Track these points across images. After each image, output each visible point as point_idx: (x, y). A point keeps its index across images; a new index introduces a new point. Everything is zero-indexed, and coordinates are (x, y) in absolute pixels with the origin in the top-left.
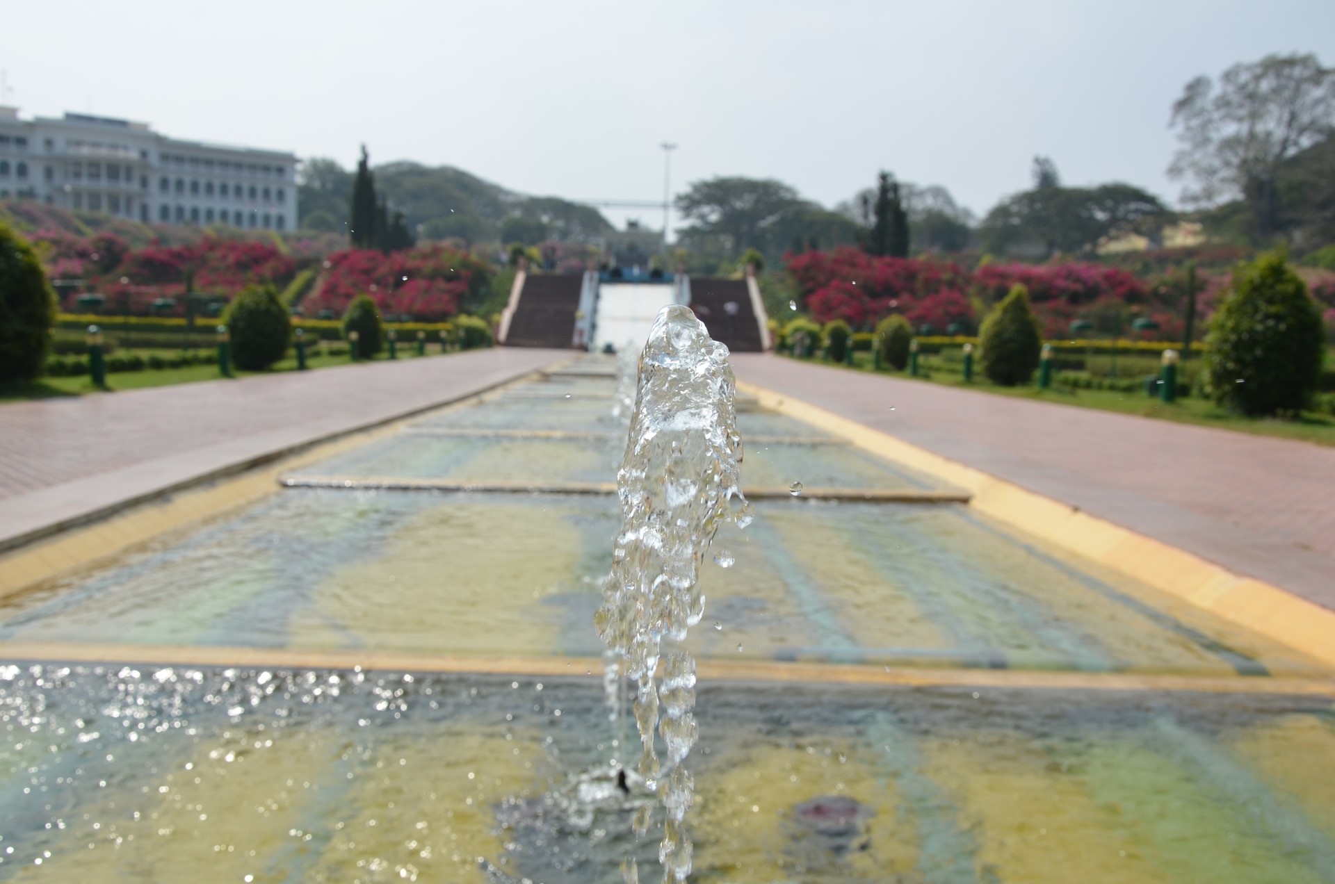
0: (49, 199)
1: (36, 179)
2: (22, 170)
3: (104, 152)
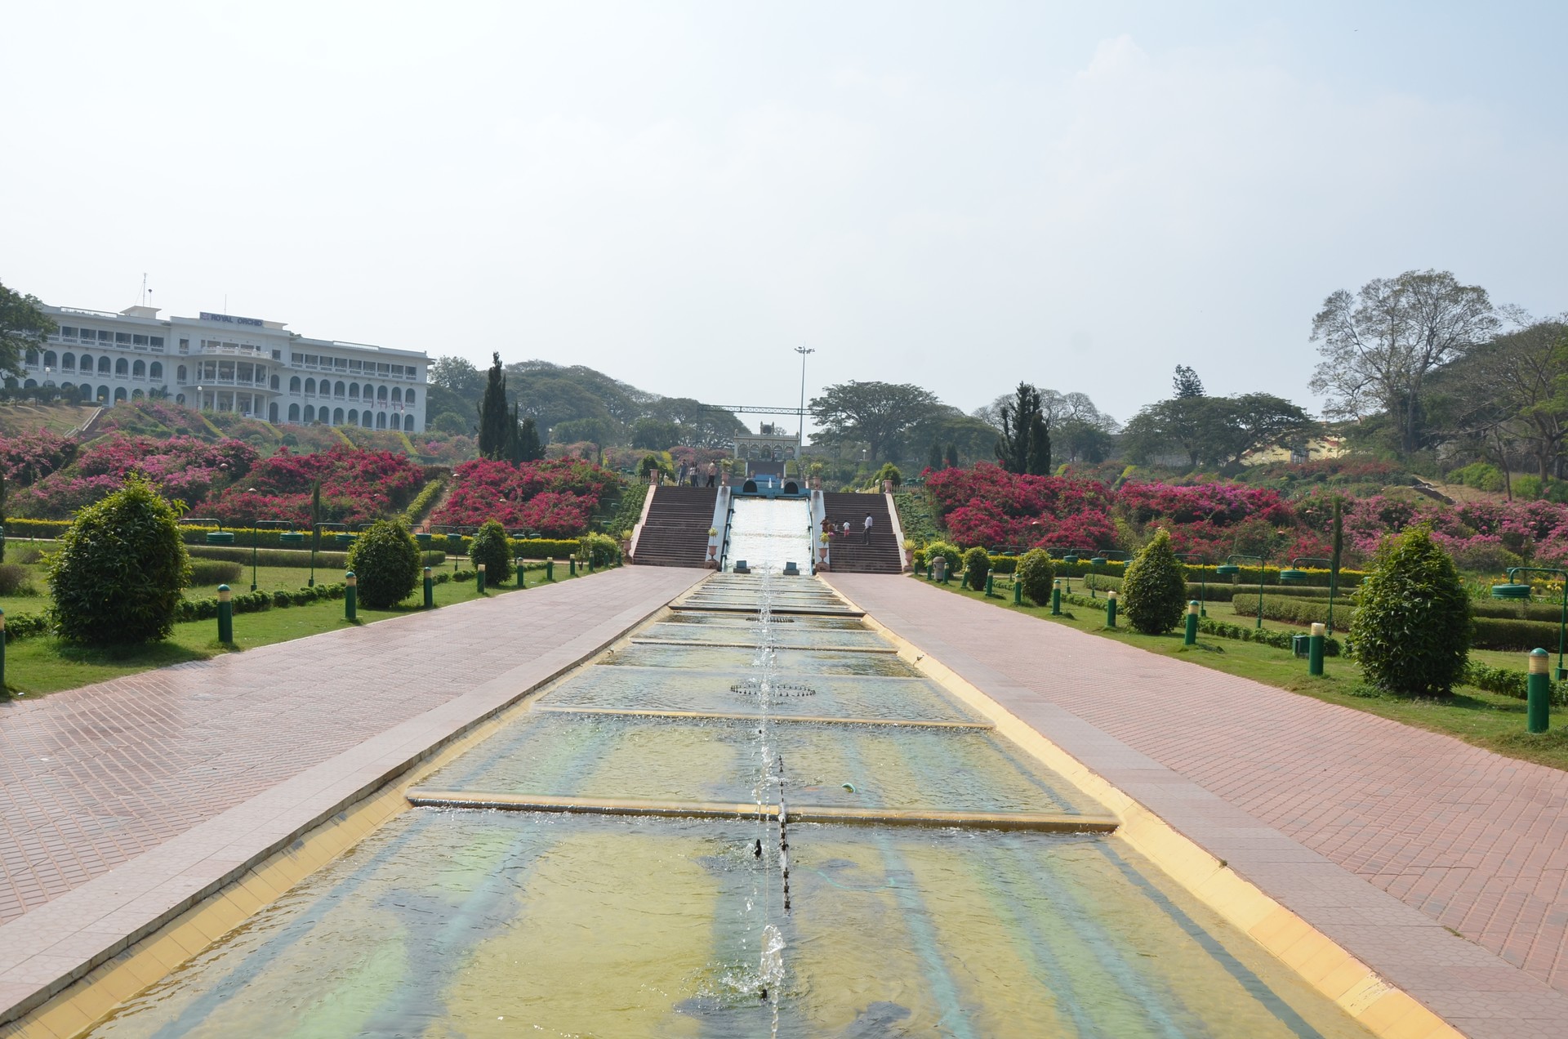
0: (181, 398)
1: (169, 378)
2: (156, 370)
3: (237, 352)
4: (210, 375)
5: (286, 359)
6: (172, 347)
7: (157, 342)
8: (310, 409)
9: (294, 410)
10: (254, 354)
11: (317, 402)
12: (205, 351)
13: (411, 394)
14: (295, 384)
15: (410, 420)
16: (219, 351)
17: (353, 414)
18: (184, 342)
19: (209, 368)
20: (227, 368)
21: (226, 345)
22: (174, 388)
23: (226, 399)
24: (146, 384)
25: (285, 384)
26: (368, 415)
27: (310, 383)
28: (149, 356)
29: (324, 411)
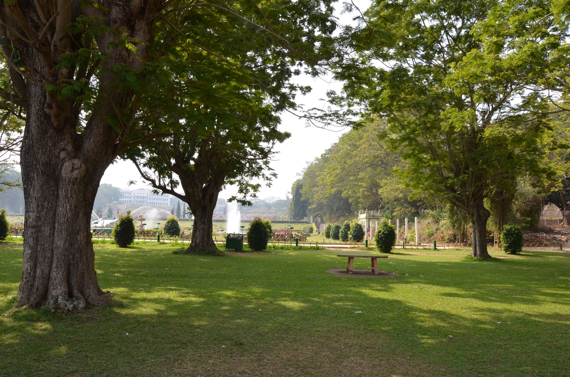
0: (134, 202)
1: (132, 198)
2: (130, 197)
3: (142, 195)
4: (138, 198)
5: (149, 195)
6: (133, 194)
7: (131, 193)
8: (152, 202)
9: (150, 202)
10: (144, 195)
11: (153, 201)
12: (138, 195)
13: (168, 200)
14: (150, 199)
15: (167, 203)
16: (139, 195)
17: (159, 203)
18: (134, 194)
19: (138, 197)
20: (141, 197)
21: (141, 194)
22: (133, 200)
23: (140, 202)
24: (129, 200)
25: (149, 199)
26: (161, 203)
27: (152, 198)
28: (129, 195)
29: (154, 203)
